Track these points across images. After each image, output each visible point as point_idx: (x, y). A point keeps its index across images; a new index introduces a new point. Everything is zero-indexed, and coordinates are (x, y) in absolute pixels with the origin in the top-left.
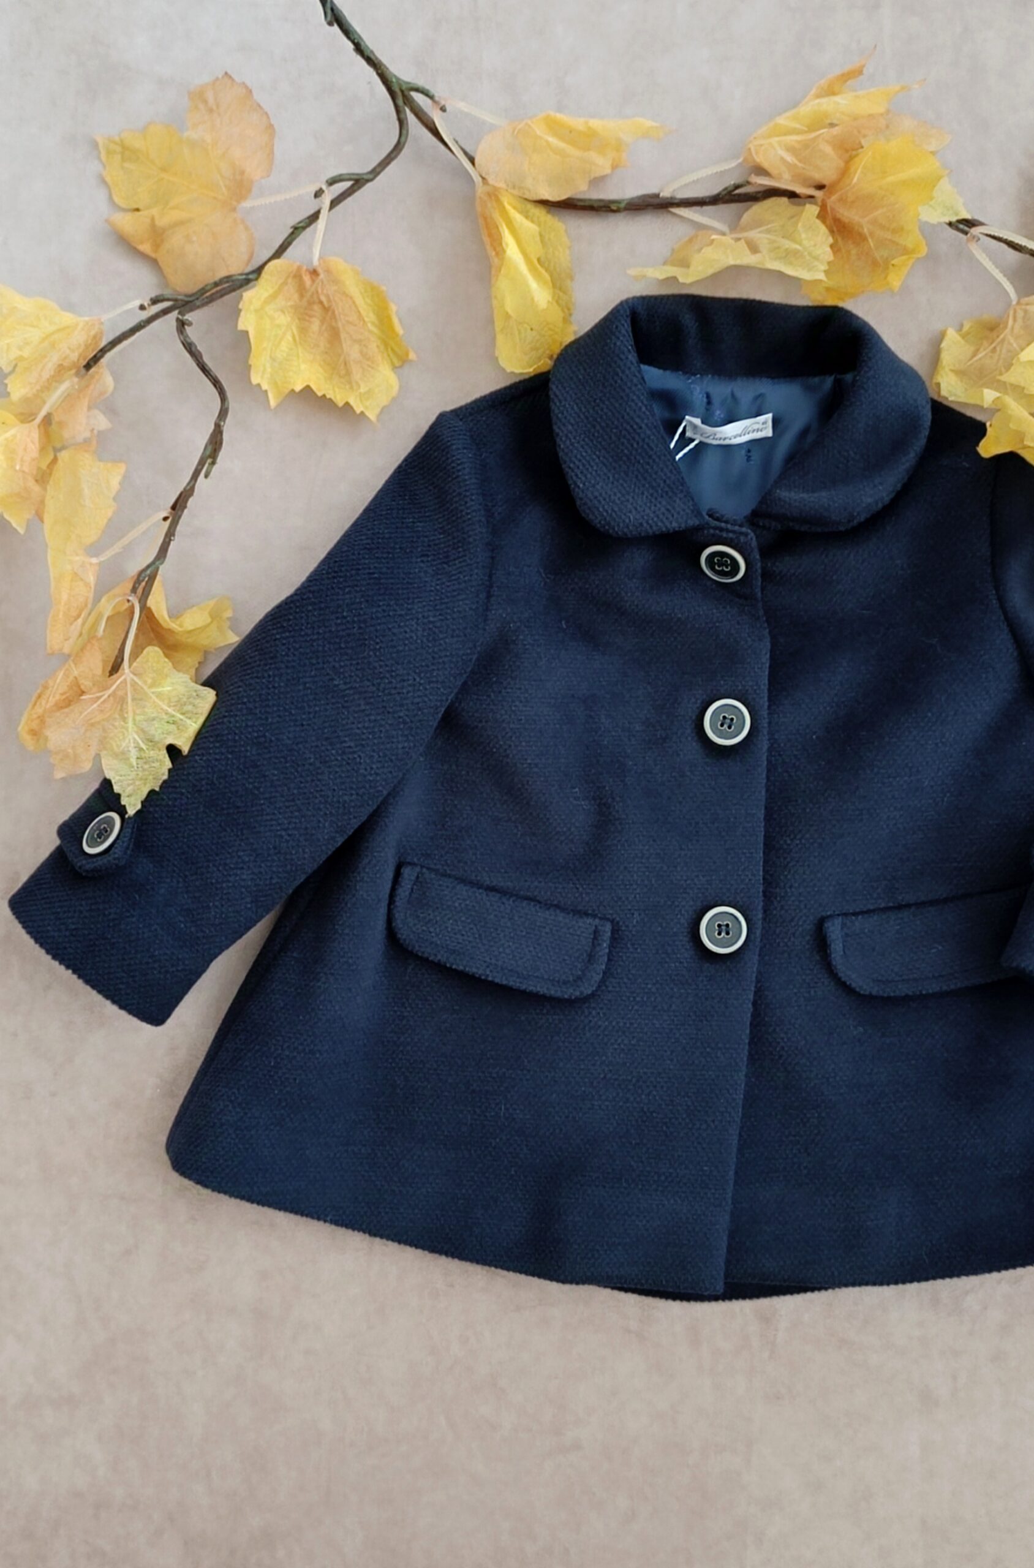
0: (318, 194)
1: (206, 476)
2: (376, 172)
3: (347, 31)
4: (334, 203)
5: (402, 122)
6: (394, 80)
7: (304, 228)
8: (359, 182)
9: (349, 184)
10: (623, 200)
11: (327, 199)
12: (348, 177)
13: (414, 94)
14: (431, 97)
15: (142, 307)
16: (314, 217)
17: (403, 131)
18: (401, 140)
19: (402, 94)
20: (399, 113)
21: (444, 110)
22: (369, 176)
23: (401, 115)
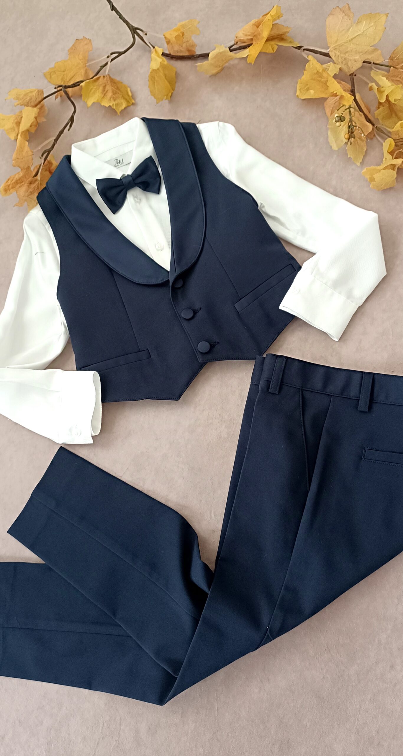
0: (108, 57)
1: (69, 130)
3: (117, 12)
4: (112, 60)
5: (134, 38)
6: (131, 26)
7: (104, 67)
8: (120, 54)
9: (117, 55)
11: (110, 59)
12: (117, 52)
13: (138, 31)
14: (142, 31)
15: (55, 88)
16: (106, 64)
17: (134, 40)
18: (134, 42)
19: (134, 30)
20: (133, 35)
21: (146, 34)
22: (123, 52)
23: (133, 36)
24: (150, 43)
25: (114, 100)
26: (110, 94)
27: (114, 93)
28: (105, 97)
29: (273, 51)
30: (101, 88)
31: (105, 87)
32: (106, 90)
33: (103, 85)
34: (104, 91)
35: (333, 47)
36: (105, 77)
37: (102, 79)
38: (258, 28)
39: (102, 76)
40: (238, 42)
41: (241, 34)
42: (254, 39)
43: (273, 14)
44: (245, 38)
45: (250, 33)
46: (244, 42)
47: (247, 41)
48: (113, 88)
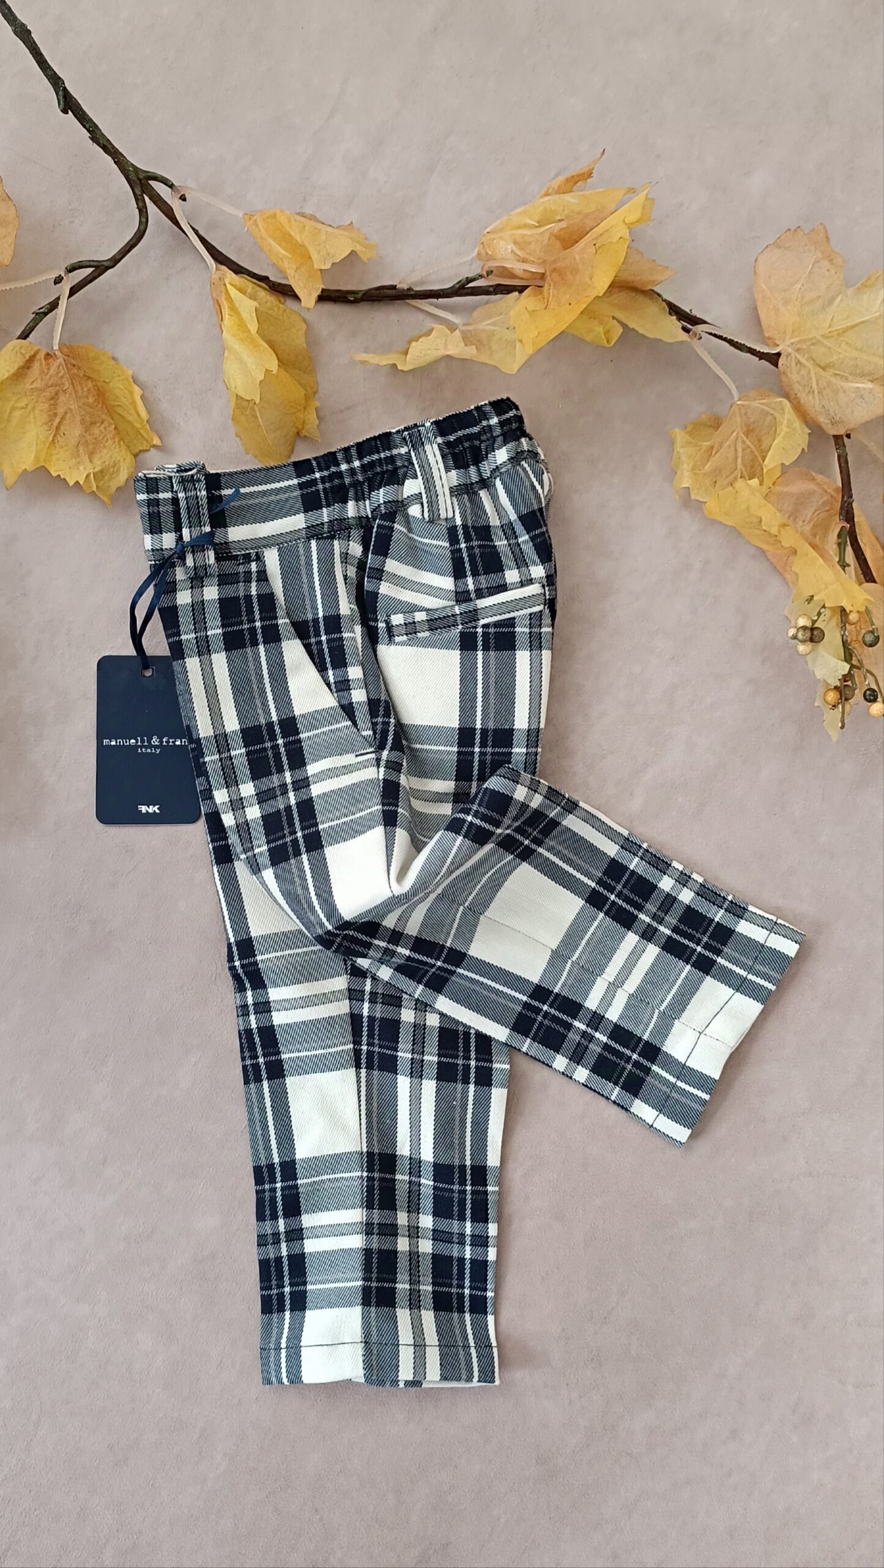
0: (58, 280)
2: (115, 261)
3: (83, 118)
4: (73, 291)
5: (143, 211)
6: (132, 168)
8: (100, 268)
9: (92, 269)
10: (360, 291)
11: (66, 286)
12: (88, 264)
13: (151, 183)
16: (54, 304)
17: (144, 220)
18: (142, 227)
19: (141, 183)
20: (139, 199)
21: (182, 198)
22: (110, 263)
23: (141, 204)
24: (196, 232)
28: (60, 439)
29: (608, 340)
30: (44, 406)
33: (49, 393)
35: (792, 344)
36: (52, 357)
37: (41, 364)
38: (565, 248)
39: (42, 355)
40: (492, 272)
41: (507, 249)
42: (548, 278)
43: (632, 218)
44: (518, 267)
45: (538, 259)
46: (513, 276)
47: (525, 276)
48: (80, 404)
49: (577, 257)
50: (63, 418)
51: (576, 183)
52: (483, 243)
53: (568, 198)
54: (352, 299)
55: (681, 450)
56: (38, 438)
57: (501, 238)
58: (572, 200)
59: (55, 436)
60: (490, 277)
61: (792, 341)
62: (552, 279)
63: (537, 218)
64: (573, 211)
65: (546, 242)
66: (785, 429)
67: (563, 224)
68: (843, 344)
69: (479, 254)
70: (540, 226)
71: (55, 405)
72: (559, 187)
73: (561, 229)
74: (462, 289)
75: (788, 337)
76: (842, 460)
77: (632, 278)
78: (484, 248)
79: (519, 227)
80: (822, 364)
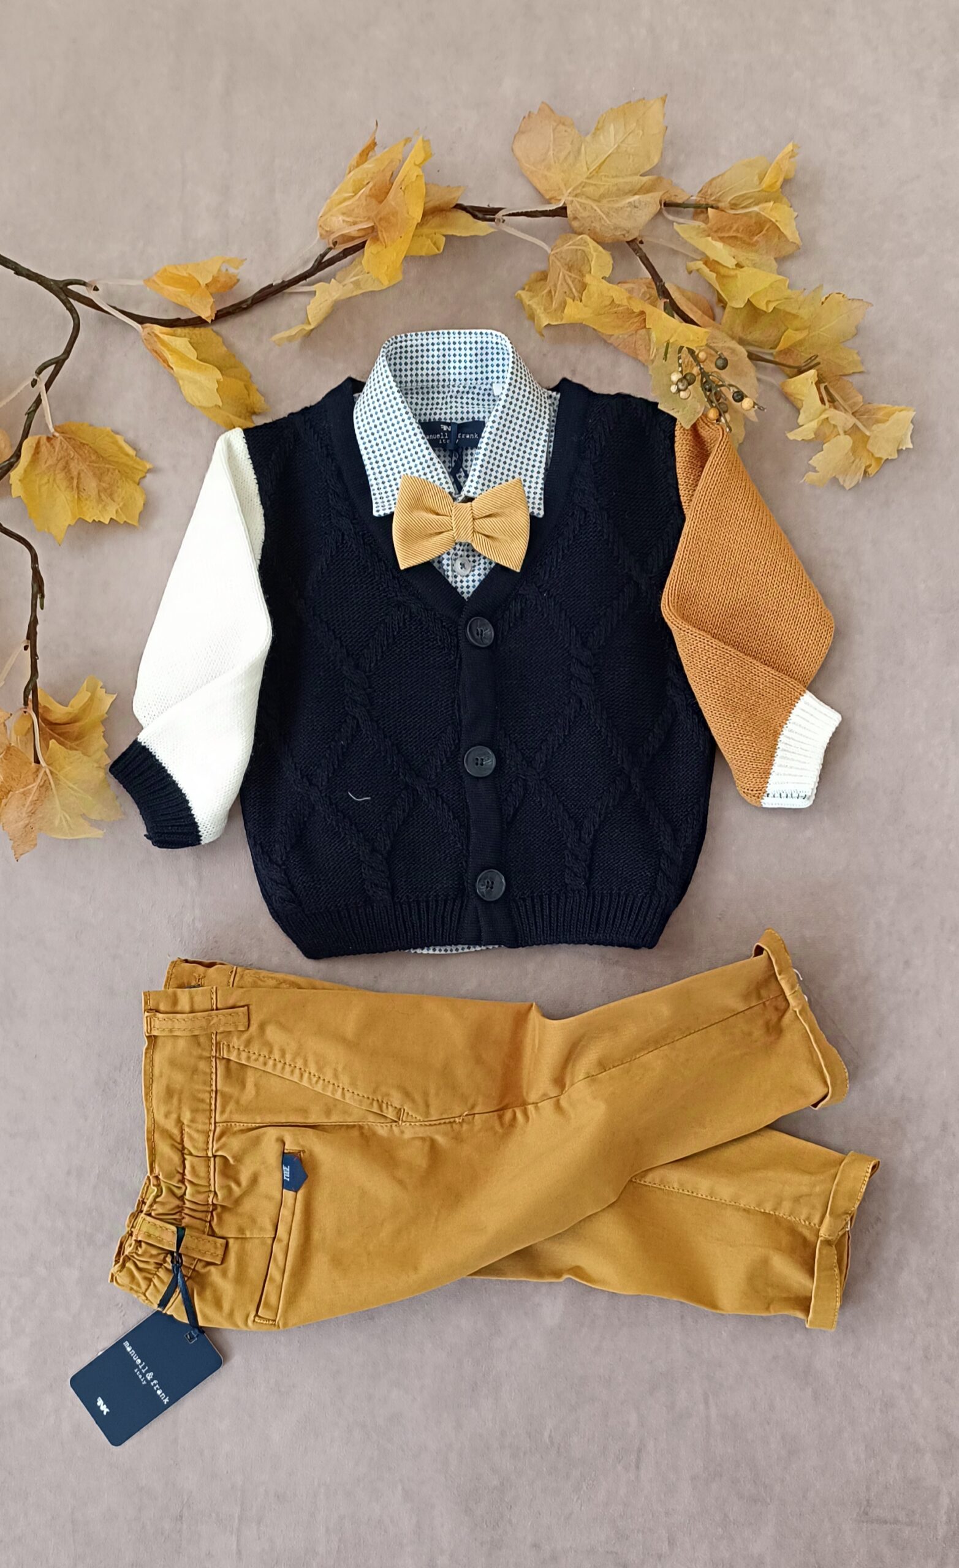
0: (34, 383)
1: (42, 608)
2: (67, 353)
3: (4, 264)
4: (48, 386)
5: (72, 310)
6: (53, 284)
7: (35, 411)
8: (59, 363)
9: (53, 367)
10: (249, 298)
11: (41, 386)
12: (50, 363)
13: (70, 287)
14: (84, 284)
16: (38, 401)
17: (75, 315)
18: (76, 321)
19: (62, 290)
20: (65, 303)
21: (96, 289)
22: (65, 356)
23: (69, 305)
24: (115, 308)
25: (111, 496)
26: (91, 485)
27: (100, 478)
28: (83, 494)
29: (438, 249)
30: (60, 476)
31: (66, 468)
32: (75, 474)
33: (61, 465)
34: (72, 478)
35: (570, 193)
36: (51, 439)
37: (46, 447)
38: (381, 202)
39: (44, 440)
40: (336, 242)
41: (339, 221)
42: (379, 227)
43: (419, 161)
44: (352, 230)
45: (364, 217)
46: (353, 238)
47: (360, 234)
48: (87, 463)
49: (393, 203)
50: (79, 478)
51: (368, 154)
52: (320, 226)
53: (366, 166)
54: (245, 306)
55: (530, 303)
56: (67, 500)
57: (332, 216)
58: (370, 166)
59: (78, 493)
60: (337, 246)
61: (569, 191)
62: (382, 227)
63: (351, 189)
64: (374, 173)
65: (364, 203)
66: (595, 254)
67: (371, 185)
68: (603, 178)
69: (321, 235)
70: (356, 194)
71: (69, 471)
72: (357, 162)
73: (371, 189)
74: (320, 264)
75: (564, 190)
76: (644, 259)
77: (437, 203)
78: (323, 229)
79: (341, 203)
80: (596, 198)
